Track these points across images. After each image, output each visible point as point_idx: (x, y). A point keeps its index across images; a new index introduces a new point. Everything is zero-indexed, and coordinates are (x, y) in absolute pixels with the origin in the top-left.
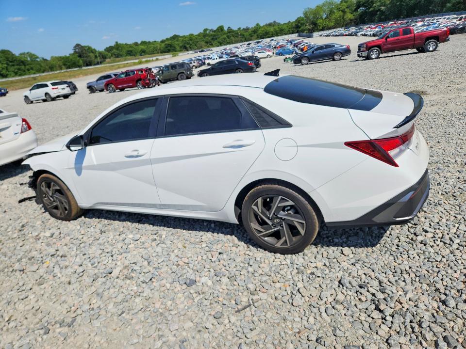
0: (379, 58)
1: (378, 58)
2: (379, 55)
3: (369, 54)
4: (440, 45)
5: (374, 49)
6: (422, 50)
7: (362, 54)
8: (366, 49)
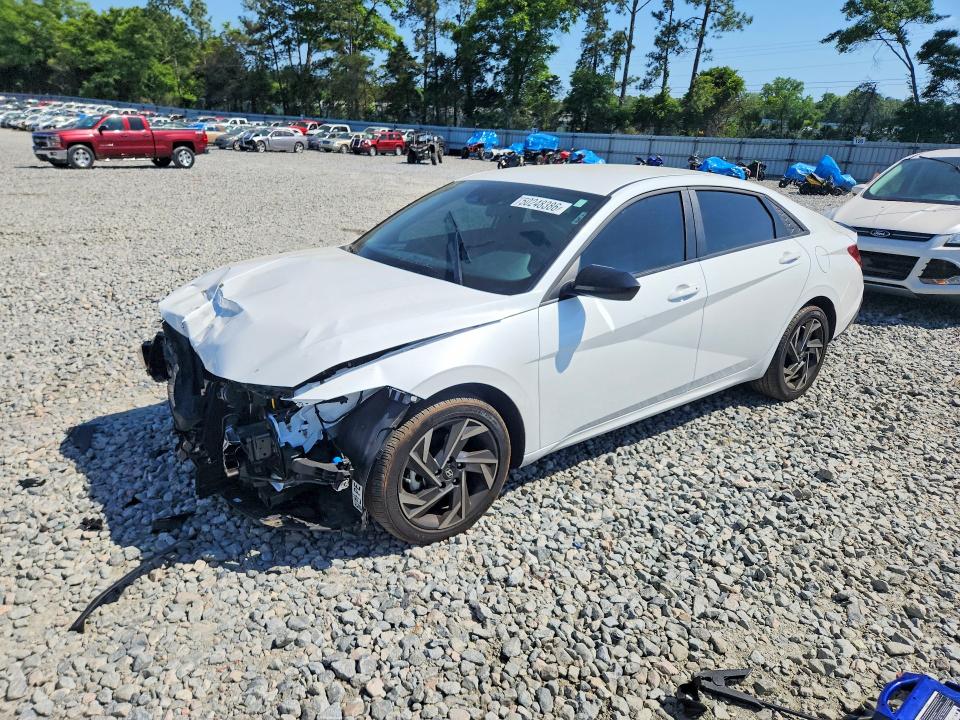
0: (94, 168)
1: (90, 166)
2: (92, 162)
3: (70, 156)
4: (198, 158)
5: (78, 149)
6: (162, 162)
7: (52, 154)
8: (62, 145)
